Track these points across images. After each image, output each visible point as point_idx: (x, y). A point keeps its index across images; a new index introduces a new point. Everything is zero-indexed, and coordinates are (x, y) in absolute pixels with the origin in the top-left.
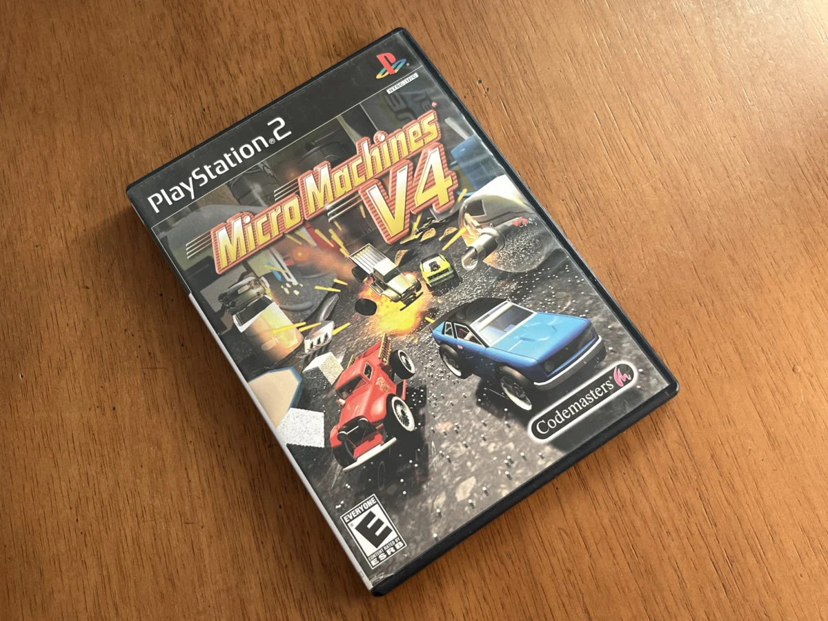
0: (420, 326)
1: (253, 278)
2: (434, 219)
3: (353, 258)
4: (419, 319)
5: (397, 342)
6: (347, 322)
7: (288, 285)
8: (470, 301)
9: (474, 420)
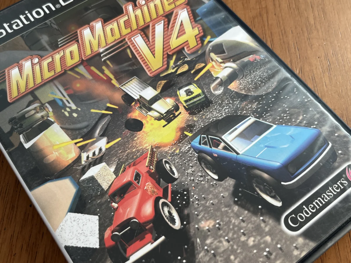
0: (180, 139)
1: (39, 104)
2: (186, 57)
3: (122, 88)
4: (179, 134)
5: (162, 152)
6: (118, 138)
7: (68, 109)
8: (220, 118)
9: (233, 217)
